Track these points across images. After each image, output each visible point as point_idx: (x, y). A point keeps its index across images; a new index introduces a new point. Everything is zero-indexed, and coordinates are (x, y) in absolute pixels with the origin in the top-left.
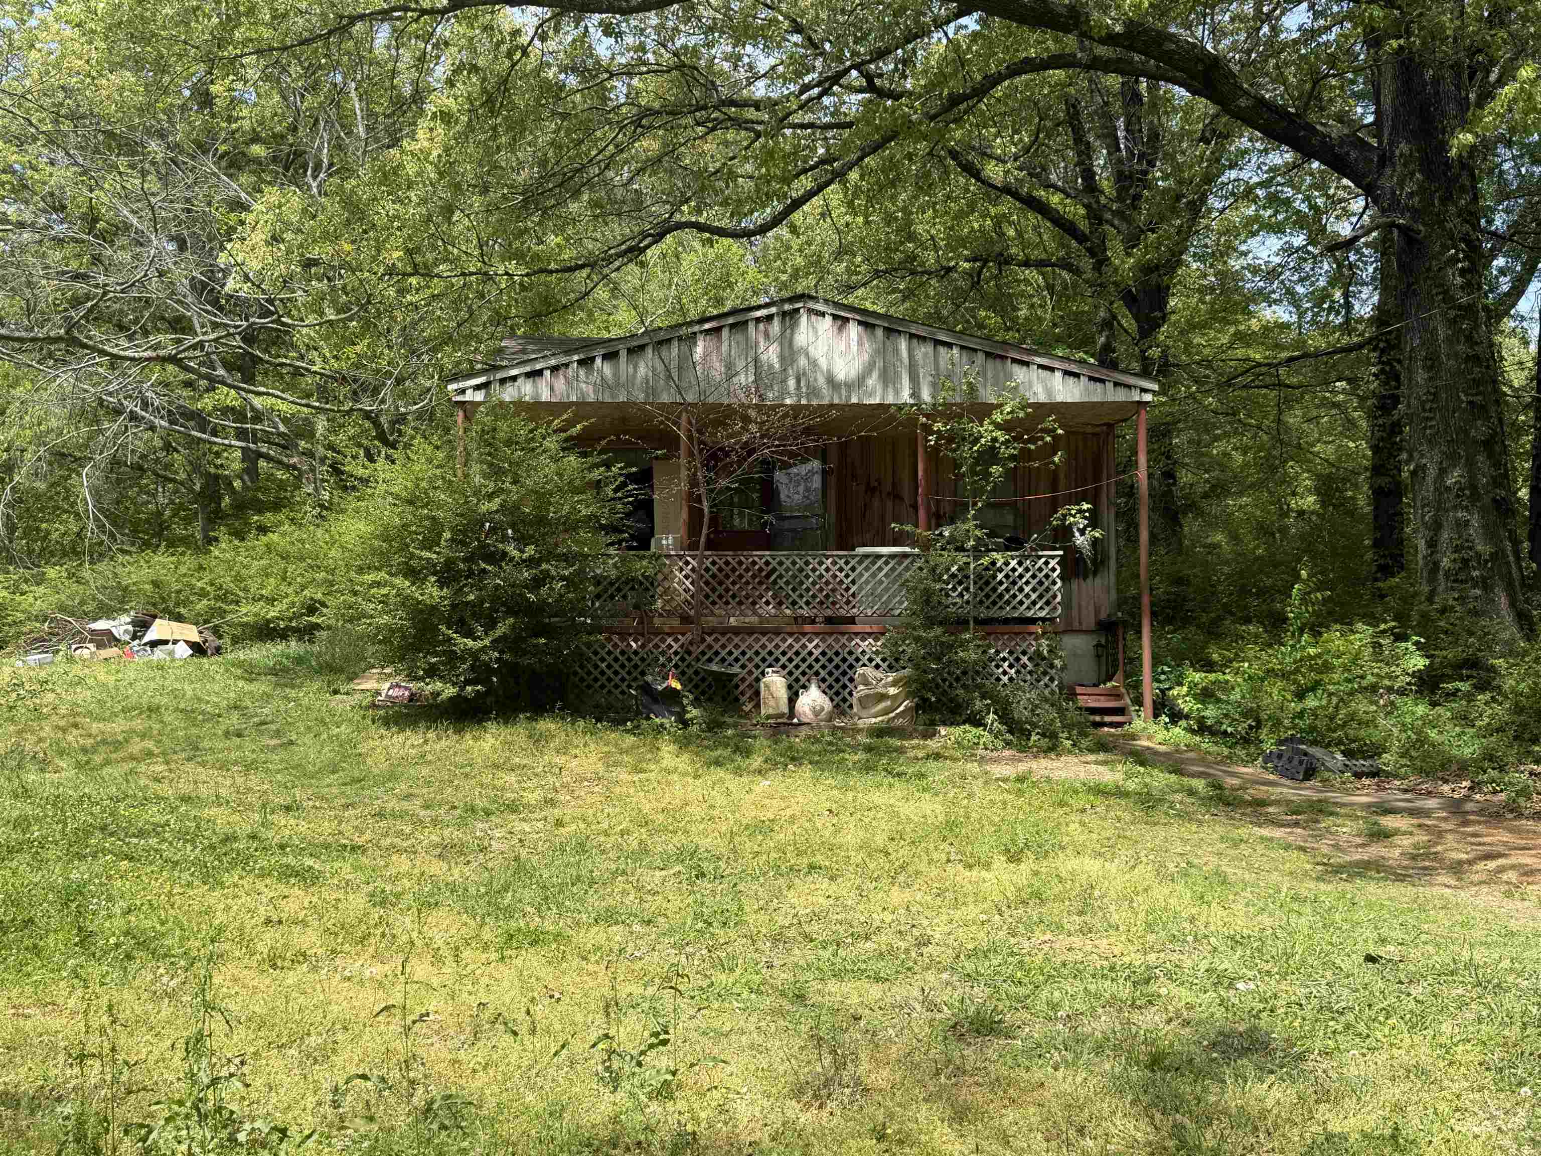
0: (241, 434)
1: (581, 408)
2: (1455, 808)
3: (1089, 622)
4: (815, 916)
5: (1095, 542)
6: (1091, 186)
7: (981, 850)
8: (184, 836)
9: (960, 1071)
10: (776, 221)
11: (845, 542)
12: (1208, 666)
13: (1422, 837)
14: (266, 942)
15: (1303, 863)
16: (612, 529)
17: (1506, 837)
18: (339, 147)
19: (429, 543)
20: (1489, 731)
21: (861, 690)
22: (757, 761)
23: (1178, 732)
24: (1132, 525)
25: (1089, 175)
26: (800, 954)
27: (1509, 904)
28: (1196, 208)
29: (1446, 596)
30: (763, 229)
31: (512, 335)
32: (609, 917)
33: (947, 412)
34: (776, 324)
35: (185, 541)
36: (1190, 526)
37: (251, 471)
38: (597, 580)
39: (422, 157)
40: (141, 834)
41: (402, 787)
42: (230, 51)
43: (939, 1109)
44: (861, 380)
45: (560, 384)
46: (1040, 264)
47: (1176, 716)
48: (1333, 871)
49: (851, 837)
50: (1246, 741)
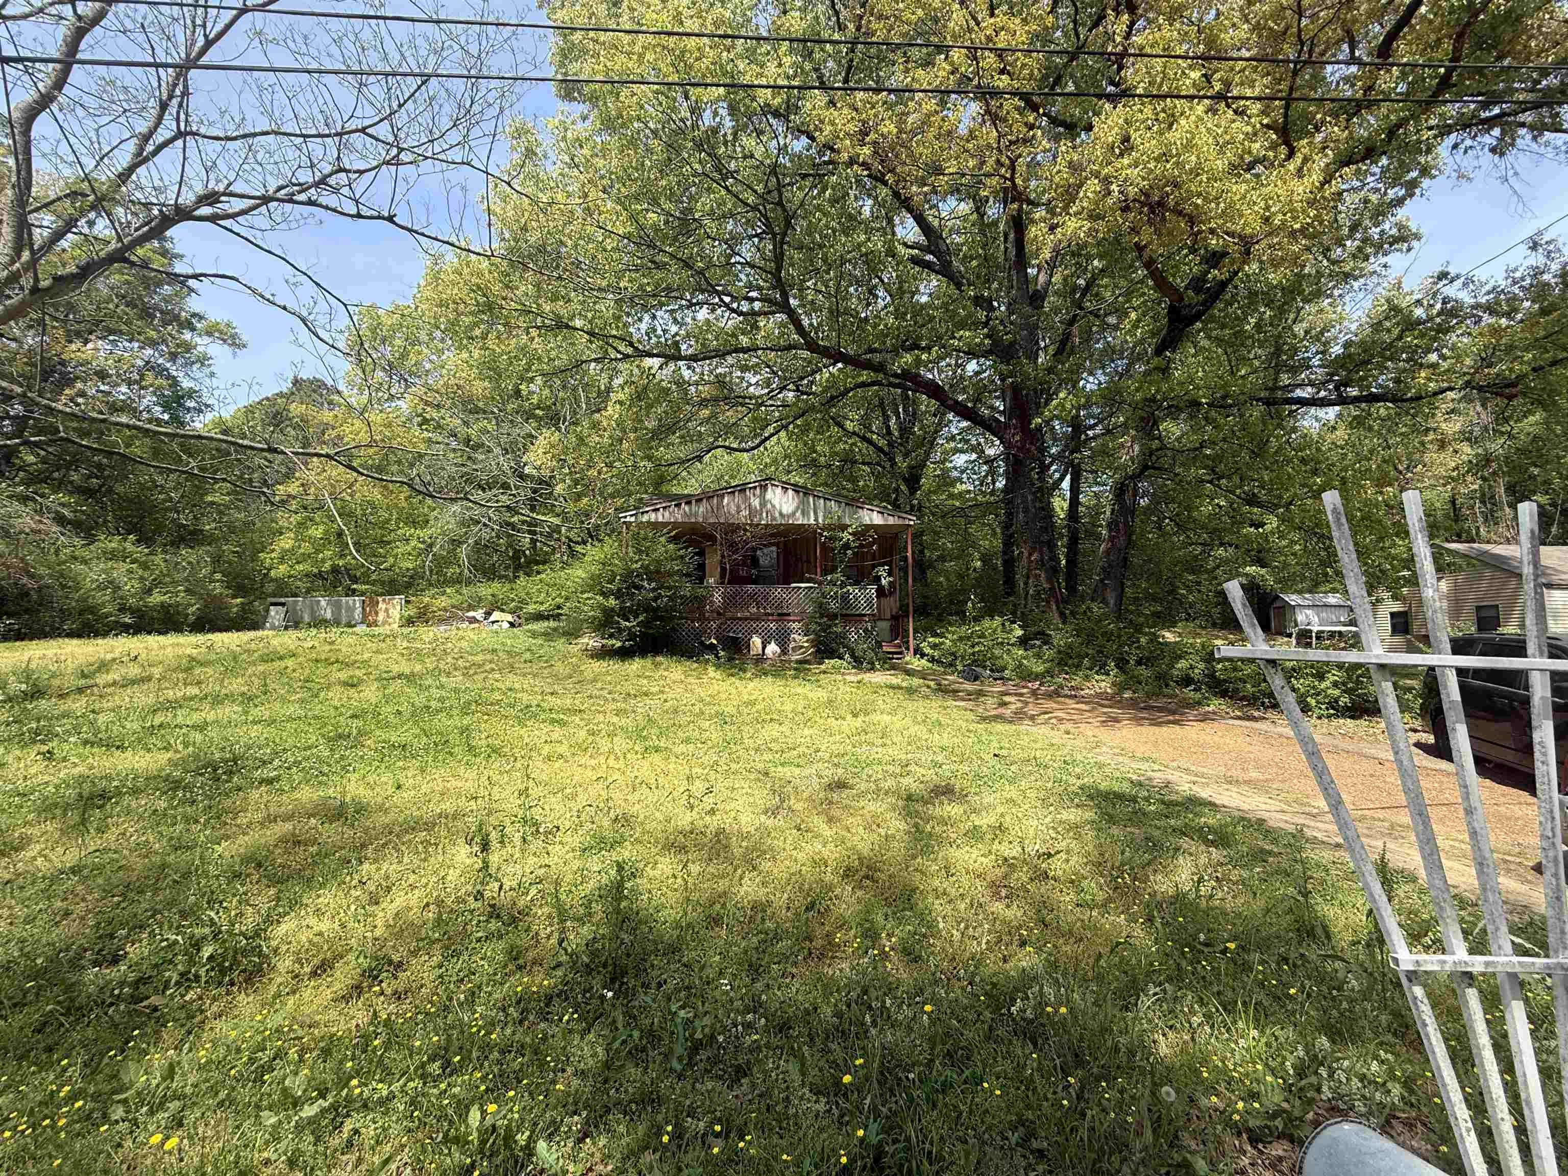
0: (530, 532)
1: (675, 525)
2: (1034, 693)
3: (888, 616)
4: (774, 740)
5: (890, 583)
6: (889, 432)
7: (842, 713)
8: (510, 705)
9: (831, 803)
10: (758, 446)
11: (786, 580)
12: (936, 635)
13: (1019, 705)
14: (546, 749)
15: (970, 716)
16: (688, 575)
17: (1055, 706)
18: (575, 413)
19: (610, 582)
20: (1048, 661)
21: (792, 645)
22: (749, 675)
23: (924, 662)
24: (906, 573)
25: (888, 427)
26: (767, 756)
27: (1052, 733)
28: (932, 444)
29: (1031, 605)
30: (753, 448)
31: (646, 492)
32: (687, 741)
33: (829, 527)
34: (758, 491)
35: (505, 577)
36: (930, 574)
37: (534, 547)
38: (682, 597)
39: (610, 418)
40: (492, 704)
41: (599, 685)
42: (530, 375)
43: (824, 818)
44: (794, 513)
45: (667, 514)
46: (868, 464)
47: (923, 655)
48: (984, 719)
49: (788, 707)
50: (951, 665)
